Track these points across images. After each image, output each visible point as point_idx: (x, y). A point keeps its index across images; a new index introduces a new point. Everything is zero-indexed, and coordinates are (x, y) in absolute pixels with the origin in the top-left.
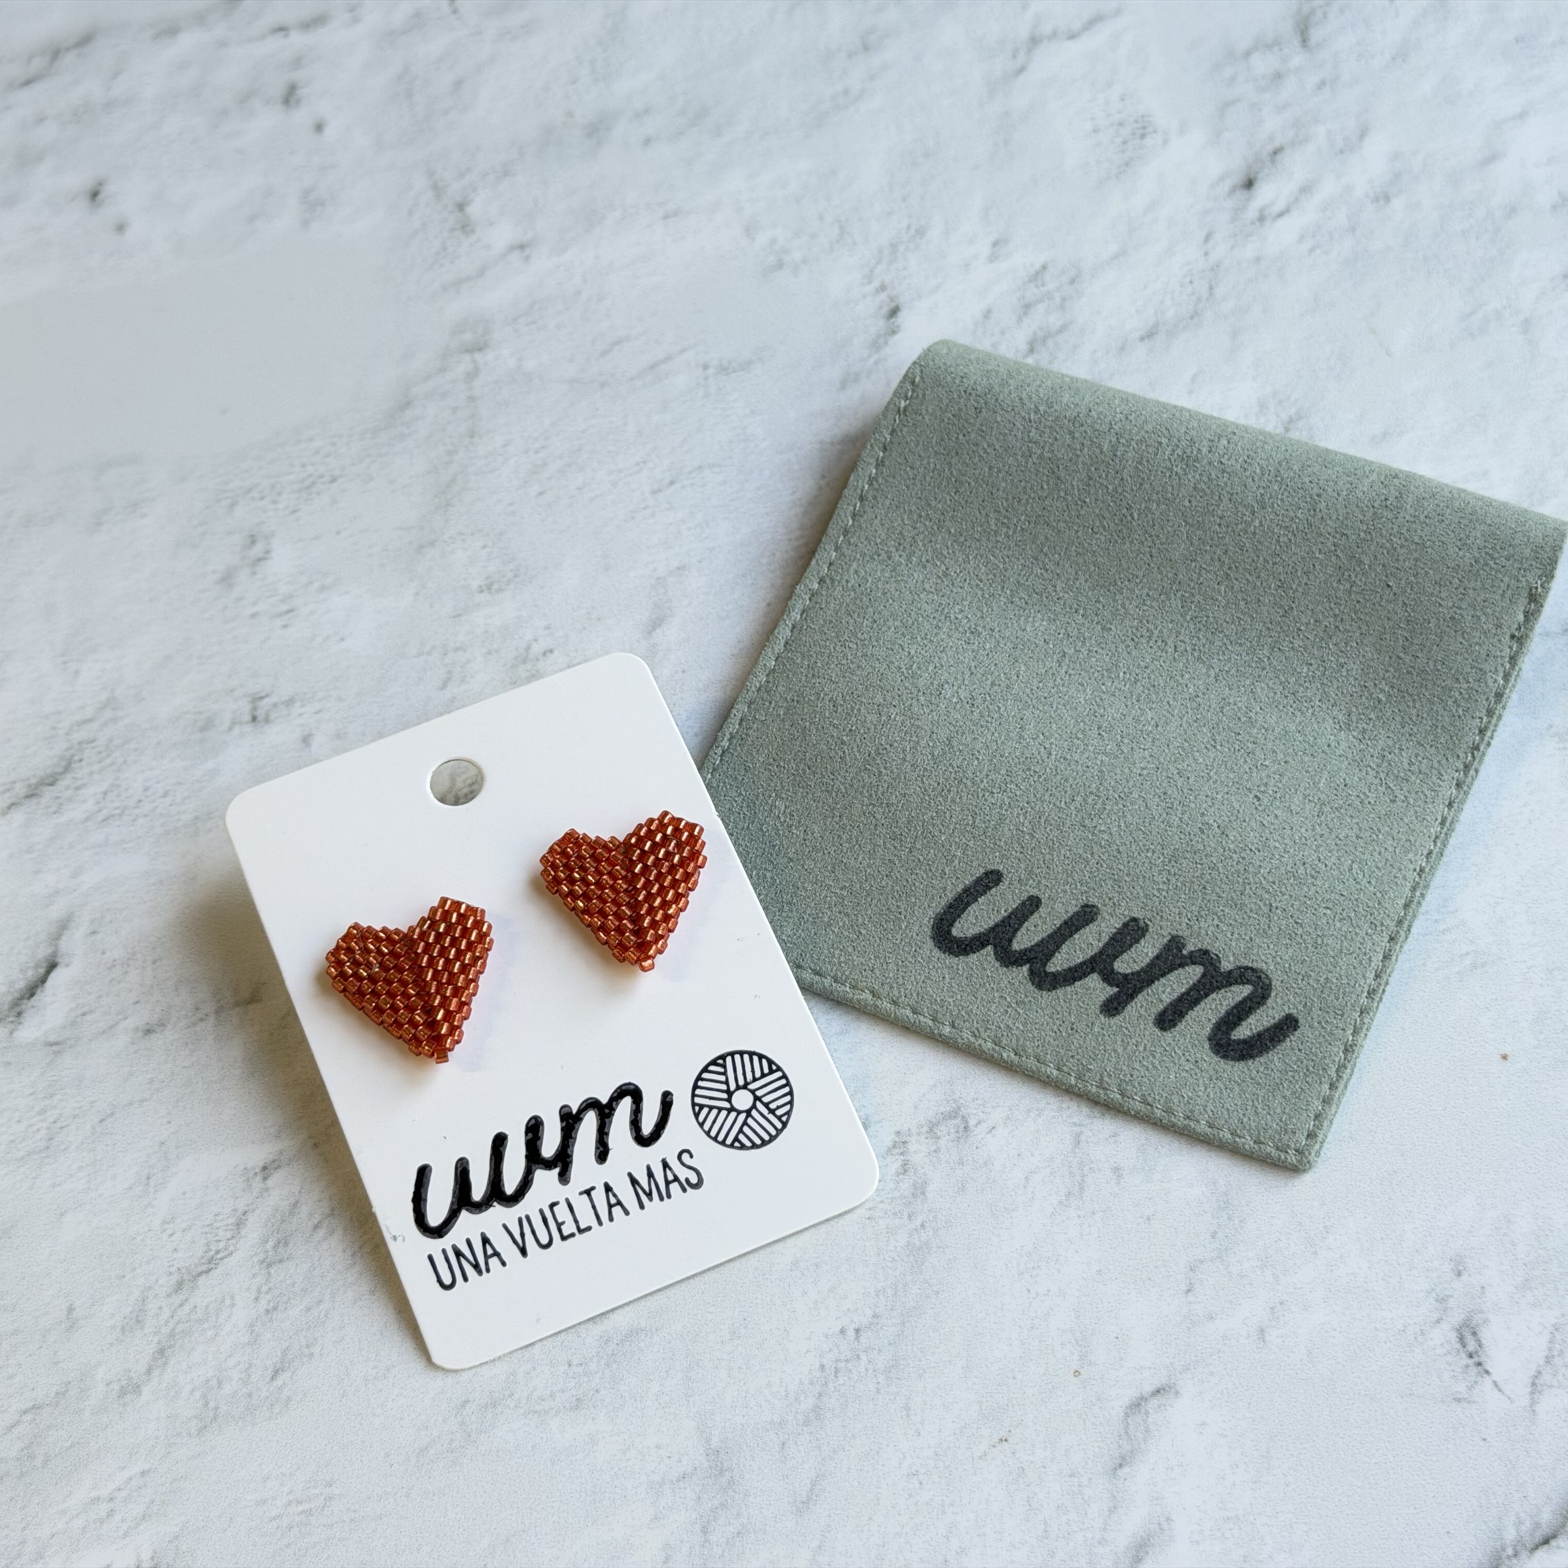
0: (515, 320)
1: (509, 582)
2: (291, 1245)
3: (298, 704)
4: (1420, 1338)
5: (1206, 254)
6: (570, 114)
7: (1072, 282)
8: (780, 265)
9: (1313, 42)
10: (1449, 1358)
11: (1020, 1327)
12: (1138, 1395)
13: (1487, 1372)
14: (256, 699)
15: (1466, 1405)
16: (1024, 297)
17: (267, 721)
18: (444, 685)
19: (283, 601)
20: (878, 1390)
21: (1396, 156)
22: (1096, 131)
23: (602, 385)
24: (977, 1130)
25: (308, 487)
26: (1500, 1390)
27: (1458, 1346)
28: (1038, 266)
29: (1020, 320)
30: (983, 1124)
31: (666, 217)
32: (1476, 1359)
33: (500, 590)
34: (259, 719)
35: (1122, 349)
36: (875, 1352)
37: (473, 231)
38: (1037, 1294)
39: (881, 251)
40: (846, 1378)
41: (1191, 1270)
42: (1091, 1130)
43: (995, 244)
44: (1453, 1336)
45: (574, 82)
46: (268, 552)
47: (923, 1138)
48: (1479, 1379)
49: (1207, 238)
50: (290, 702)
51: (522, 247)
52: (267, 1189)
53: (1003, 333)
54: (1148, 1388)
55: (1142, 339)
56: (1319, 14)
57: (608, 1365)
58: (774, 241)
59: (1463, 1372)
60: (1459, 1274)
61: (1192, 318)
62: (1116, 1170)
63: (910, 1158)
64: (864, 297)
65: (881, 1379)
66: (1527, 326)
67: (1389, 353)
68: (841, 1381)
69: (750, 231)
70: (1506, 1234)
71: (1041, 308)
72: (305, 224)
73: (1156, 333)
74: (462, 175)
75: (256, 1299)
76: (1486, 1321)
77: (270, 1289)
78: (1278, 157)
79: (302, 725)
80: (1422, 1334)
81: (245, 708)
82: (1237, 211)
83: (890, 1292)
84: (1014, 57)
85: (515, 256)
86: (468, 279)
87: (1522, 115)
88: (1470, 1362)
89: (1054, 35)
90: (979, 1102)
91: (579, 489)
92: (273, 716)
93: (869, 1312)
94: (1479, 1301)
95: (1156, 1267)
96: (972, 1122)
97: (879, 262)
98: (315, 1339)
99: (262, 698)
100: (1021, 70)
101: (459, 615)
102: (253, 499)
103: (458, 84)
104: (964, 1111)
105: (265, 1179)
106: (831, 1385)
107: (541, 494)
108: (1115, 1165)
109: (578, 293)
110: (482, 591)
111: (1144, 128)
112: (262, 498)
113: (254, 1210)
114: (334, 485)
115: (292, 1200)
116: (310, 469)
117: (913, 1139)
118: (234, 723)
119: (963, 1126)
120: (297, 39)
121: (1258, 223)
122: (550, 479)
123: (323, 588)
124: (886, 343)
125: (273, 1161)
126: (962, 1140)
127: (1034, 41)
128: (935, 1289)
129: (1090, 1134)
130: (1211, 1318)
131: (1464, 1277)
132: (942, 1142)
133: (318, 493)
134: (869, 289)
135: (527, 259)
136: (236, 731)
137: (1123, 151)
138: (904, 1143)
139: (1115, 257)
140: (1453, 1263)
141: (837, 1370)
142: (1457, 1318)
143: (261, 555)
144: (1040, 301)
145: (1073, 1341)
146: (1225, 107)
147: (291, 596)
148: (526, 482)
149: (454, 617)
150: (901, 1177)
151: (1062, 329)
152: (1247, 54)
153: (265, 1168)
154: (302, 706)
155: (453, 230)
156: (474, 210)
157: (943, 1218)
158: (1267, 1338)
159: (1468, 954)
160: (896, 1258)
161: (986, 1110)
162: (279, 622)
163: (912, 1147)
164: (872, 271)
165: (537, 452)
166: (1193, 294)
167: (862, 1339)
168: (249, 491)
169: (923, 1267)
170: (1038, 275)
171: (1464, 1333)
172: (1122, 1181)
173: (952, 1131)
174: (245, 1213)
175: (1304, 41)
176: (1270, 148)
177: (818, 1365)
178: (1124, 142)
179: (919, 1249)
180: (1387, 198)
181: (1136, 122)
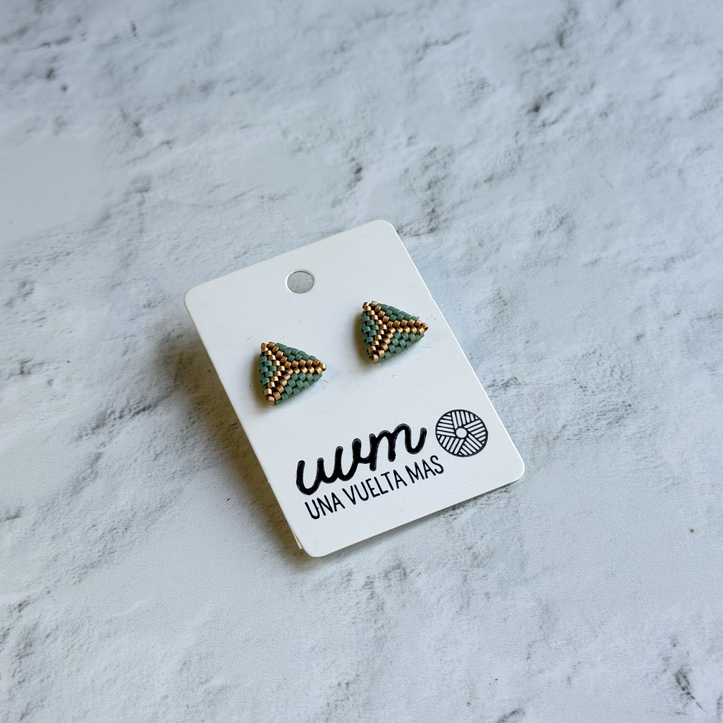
0: (164, 177)
1: (159, 302)
2: (33, 646)
3: (46, 365)
4: (655, 681)
5: (517, 142)
6: (193, 81)
7: (449, 155)
8: (300, 149)
9: (565, 44)
10: (672, 691)
11: (437, 680)
12: (503, 715)
13: (693, 698)
14: (23, 363)
15: (682, 716)
16: (425, 163)
17: (29, 373)
18: (125, 353)
19: (39, 314)
20: (359, 717)
21: (610, 96)
22: (459, 86)
23: (209, 207)
24: (411, 575)
25: (54, 258)
26: (700, 707)
27: (677, 684)
28: (432, 148)
29: (423, 174)
30: (414, 572)
31: (242, 128)
32: (686, 691)
33: (154, 307)
34: (24, 372)
35: (476, 186)
36: (358, 695)
37: (143, 136)
38: (446, 662)
39: (352, 142)
40: (341, 710)
41: (529, 646)
42: (472, 574)
43: (410, 138)
44: (673, 679)
45: (195, 67)
46: (32, 290)
47: (382, 579)
48: (689, 701)
49: (517, 134)
50: (41, 364)
51: (168, 143)
52: (21, 617)
53: (415, 179)
54: (508, 711)
55: (486, 181)
56: (568, 32)
57: (209, 706)
58: (297, 138)
59: (680, 698)
60: (675, 645)
61: (510, 171)
62: (487, 594)
63: (375, 590)
64: (344, 164)
65: (361, 710)
66: (680, 172)
67: (611, 186)
68: (339, 711)
69: (285, 134)
70: (698, 624)
71: (434, 168)
72: (56, 133)
73: (493, 179)
74: (137, 109)
75: (13, 676)
76: (690, 670)
77: (21, 670)
78: (551, 97)
79: (48, 375)
80: (656, 678)
81: (17, 367)
82: (532, 122)
83: (365, 662)
84: (417, 52)
85: (165, 147)
86: (140, 158)
87: (672, 76)
88: (684, 692)
89: (437, 43)
90: (411, 560)
91: (197, 257)
92: (32, 370)
93: (354, 674)
94: (687, 659)
95: (510, 645)
96: (408, 571)
97: (351, 147)
98: (46, 697)
99: (27, 362)
100: (420, 59)
101: (133, 319)
102: (25, 264)
103: (136, 68)
104: (403, 565)
105: (20, 611)
106: (333, 714)
107: (177, 259)
108: (487, 592)
109: (197, 164)
110: (145, 307)
111: (483, 84)
112: (30, 264)
113: (13, 628)
114: (69, 257)
115: (35, 622)
116: (55, 249)
117: (377, 580)
118: (11, 375)
119: (403, 573)
120: (54, 49)
121: (542, 127)
122: (181, 252)
123: (61, 307)
124: (355, 185)
125: (25, 601)
126: (403, 580)
127: (427, 46)
128: (390, 660)
129: (472, 575)
130: (541, 672)
131: (678, 647)
132: (392, 582)
133: (60, 261)
134: (347, 160)
135: (171, 148)
136: (12, 378)
137: (473, 95)
138: (372, 582)
139: (471, 144)
140: (670, 640)
141: (336, 706)
142: (675, 669)
143: (29, 291)
144: (433, 164)
145: (466, 687)
146: (523, 74)
147: (44, 311)
148: (169, 254)
149: (131, 320)
150: (370, 600)
151: (444, 178)
152: (533, 50)
153: (20, 605)
154: (48, 365)
155: (132, 135)
156: (144, 126)
157: (394, 622)
158: (573, 682)
159: (669, 478)
160: (369, 644)
161: (415, 564)
162: (37, 324)
163: (376, 585)
164: (347, 152)
165: (175, 239)
166: (511, 160)
167: (350, 688)
168: (23, 260)
169: (383, 648)
170: (432, 152)
171: (679, 677)
172: (490, 599)
173: (398, 575)
174: (8, 629)
175: (561, 44)
176: (546, 93)
177: (326, 703)
178: (474, 91)
179: (381, 639)
180: (606, 115)
181: (479, 82)
